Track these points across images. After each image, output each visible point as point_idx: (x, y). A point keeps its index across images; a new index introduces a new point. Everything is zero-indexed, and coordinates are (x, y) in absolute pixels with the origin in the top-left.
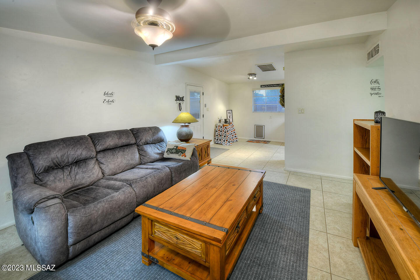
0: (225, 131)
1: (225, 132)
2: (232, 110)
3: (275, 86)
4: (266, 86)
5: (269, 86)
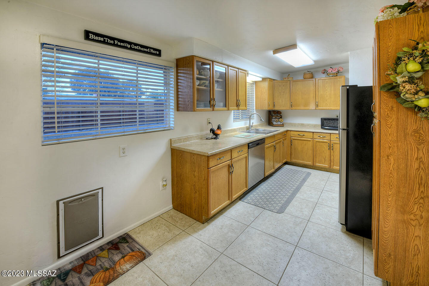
3: (136, 47)
4: (107, 40)
5: (119, 43)
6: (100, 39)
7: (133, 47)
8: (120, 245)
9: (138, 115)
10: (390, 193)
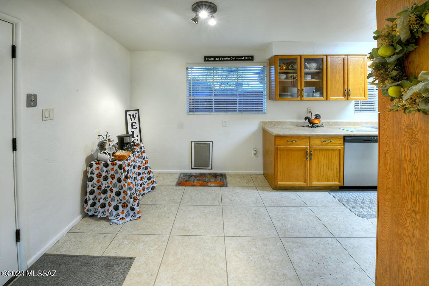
0: (117, 176)
1: (119, 180)
2: (138, 110)
3: (233, 59)
4: (216, 59)
5: (223, 59)
6: (212, 59)
7: (232, 58)
8: (218, 177)
9: (238, 102)
10: (387, 197)
